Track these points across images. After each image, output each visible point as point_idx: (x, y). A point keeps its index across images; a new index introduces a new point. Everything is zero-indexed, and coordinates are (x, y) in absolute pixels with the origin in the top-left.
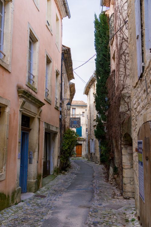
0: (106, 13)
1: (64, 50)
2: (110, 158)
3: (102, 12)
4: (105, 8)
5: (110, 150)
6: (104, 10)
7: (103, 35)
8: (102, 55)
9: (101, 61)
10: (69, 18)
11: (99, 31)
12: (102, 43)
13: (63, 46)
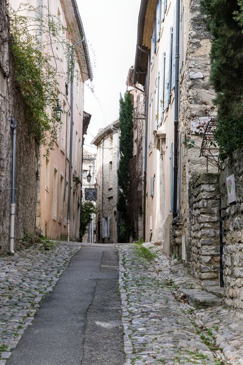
0: (131, 92)
1: (85, 118)
2: (131, 228)
3: (127, 91)
4: (130, 88)
5: (130, 222)
6: (128, 90)
7: (127, 116)
8: (126, 136)
9: (124, 141)
10: (91, 81)
11: (124, 111)
12: (126, 124)
13: (85, 112)
